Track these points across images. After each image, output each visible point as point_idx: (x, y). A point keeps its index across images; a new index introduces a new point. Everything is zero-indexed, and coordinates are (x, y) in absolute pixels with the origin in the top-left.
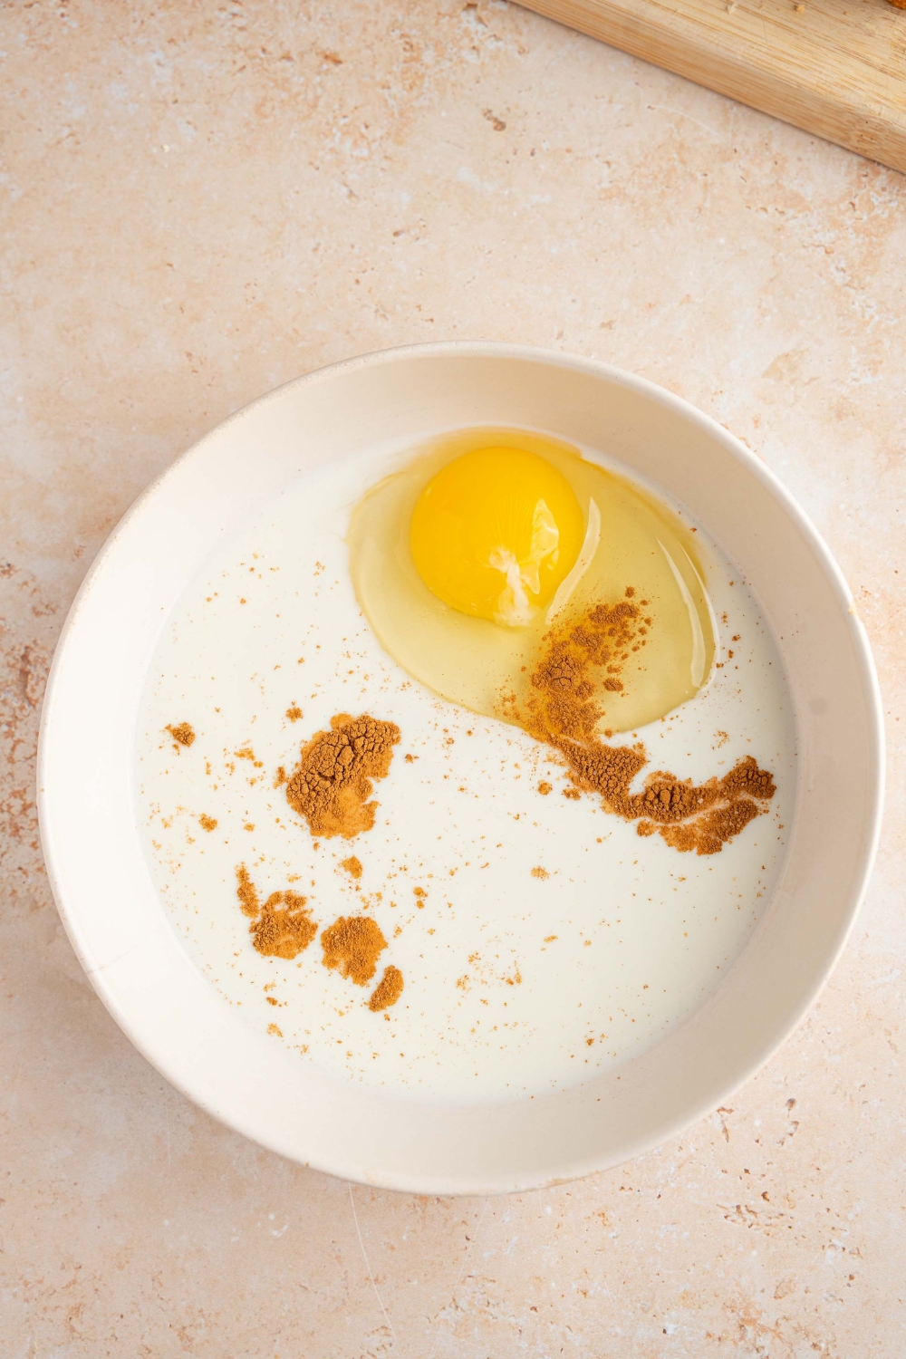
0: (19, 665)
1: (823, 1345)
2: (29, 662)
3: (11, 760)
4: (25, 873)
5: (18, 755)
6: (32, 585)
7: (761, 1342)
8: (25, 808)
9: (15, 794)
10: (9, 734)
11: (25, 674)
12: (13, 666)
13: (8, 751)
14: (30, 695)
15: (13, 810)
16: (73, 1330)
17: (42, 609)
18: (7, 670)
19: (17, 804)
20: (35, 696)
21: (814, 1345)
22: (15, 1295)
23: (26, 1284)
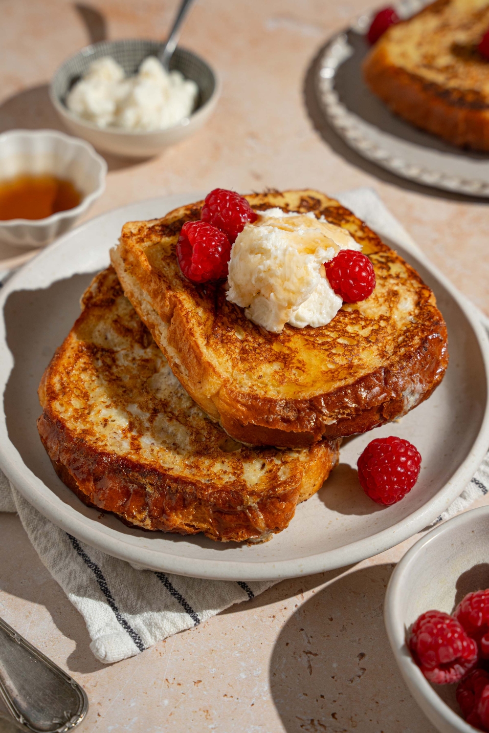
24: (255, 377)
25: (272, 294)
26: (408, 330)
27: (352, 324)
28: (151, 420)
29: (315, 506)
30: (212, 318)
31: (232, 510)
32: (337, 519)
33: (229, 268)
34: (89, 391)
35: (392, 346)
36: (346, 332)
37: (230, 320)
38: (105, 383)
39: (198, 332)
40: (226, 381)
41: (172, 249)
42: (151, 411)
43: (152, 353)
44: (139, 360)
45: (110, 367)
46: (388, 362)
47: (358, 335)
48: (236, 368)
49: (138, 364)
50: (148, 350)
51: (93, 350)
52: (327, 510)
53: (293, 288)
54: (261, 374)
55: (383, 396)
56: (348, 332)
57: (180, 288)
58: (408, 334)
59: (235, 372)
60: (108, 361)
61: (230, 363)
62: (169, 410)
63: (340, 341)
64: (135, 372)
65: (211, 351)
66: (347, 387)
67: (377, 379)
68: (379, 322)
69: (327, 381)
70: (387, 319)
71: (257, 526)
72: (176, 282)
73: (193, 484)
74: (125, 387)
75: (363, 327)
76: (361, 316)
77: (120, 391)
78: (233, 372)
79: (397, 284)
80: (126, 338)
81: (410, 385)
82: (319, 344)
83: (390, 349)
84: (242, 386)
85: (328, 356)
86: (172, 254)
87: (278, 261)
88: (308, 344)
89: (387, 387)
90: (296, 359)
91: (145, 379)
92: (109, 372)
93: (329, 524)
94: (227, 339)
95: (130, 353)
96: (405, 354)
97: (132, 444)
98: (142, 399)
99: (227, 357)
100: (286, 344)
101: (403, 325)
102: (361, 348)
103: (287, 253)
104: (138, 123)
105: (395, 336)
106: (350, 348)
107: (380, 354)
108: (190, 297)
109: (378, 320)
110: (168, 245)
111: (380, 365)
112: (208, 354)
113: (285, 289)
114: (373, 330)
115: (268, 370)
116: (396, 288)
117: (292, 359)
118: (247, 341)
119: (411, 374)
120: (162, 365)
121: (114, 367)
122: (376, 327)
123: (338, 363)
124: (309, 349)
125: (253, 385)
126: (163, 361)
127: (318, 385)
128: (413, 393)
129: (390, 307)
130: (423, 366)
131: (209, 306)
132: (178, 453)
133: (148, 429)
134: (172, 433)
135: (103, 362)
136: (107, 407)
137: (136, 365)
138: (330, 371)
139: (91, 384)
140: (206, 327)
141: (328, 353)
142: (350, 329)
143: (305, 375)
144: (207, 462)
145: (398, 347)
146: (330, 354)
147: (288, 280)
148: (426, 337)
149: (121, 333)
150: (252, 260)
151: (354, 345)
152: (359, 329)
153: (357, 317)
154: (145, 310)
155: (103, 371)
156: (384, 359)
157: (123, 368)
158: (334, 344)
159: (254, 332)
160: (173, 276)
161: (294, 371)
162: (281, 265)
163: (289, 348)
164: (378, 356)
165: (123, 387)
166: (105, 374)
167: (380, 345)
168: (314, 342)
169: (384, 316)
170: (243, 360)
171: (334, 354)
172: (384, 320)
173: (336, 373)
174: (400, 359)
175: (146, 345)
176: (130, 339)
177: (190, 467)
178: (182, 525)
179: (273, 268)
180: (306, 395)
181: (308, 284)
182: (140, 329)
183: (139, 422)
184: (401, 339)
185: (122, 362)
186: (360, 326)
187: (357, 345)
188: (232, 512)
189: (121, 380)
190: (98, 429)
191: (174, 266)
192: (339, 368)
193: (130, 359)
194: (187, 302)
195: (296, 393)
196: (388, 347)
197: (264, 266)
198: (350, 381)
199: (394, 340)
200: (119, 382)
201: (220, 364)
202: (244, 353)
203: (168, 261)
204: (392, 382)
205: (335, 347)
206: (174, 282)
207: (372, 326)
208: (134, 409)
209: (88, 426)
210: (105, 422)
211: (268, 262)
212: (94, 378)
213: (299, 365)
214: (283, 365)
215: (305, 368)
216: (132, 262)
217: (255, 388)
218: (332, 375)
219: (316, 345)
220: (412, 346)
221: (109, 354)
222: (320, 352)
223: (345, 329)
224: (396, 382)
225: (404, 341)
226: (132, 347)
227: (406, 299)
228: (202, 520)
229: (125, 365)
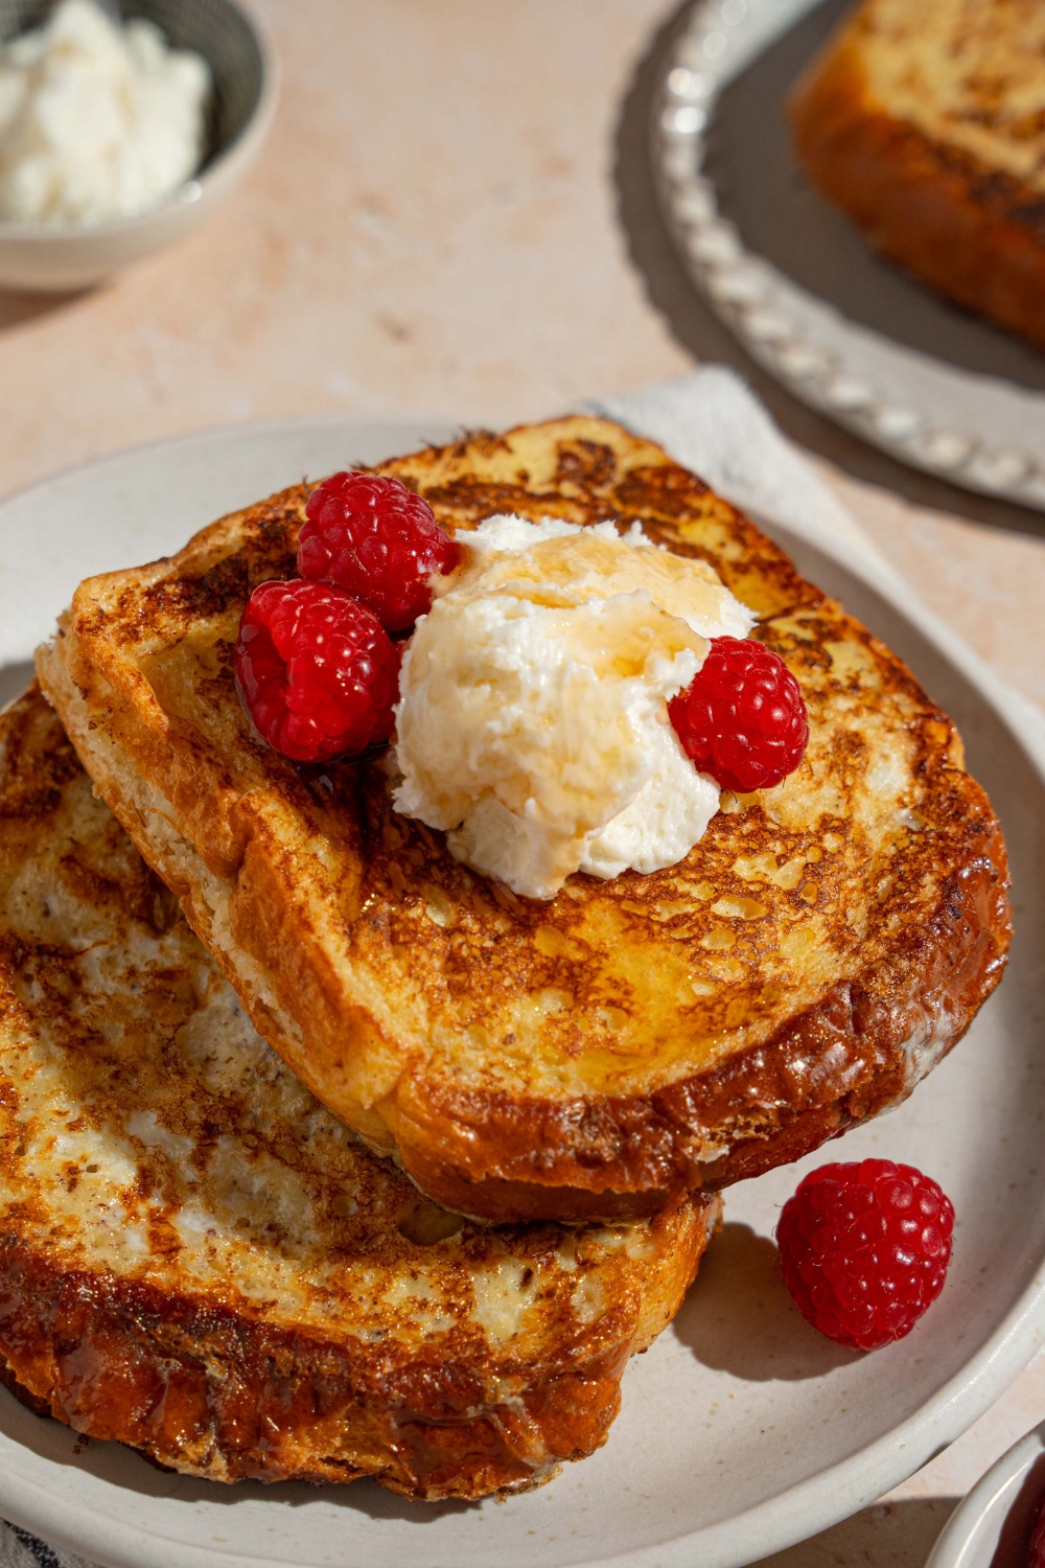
24: (496, 1041)
25: (531, 803)
26: (901, 856)
27: (749, 852)
28: (200, 1160)
29: (667, 1360)
30: (356, 868)
31: (450, 1417)
32: (731, 1396)
33: (398, 724)
34: (14, 1081)
35: (863, 909)
36: (734, 879)
37: (409, 872)
38: (60, 1053)
39: (323, 913)
40: (415, 1058)
41: (222, 655)
42: (197, 1132)
43: (182, 950)
44: (148, 974)
45: (66, 1001)
46: (859, 961)
47: (768, 887)
48: (440, 1018)
49: (146, 987)
50: (170, 940)
51: (13, 952)
52: (702, 1370)
53: (587, 781)
54: (510, 1029)
55: (852, 1071)
56: (740, 881)
57: (256, 778)
58: (902, 868)
59: (438, 1029)
60: (60, 982)
61: (421, 1006)
62: (247, 1124)
63: (722, 908)
64: (139, 1012)
65: (364, 973)
66: (751, 1051)
67: (833, 1021)
68: (820, 839)
69: (696, 1037)
70: (842, 827)
71: (525, 1455)
72: (243, 760)
73: (339, 1350)
74: (115, 1062)
75: (780, 861)
76: (770, 826)
77: (104, 1075)
78: (431, 1030)
79: (856, 712)
80: (103, 909)
81: (921, 1024)
82: (663, 925)
83: (857, 917)
84: (457, 1071)
85: (691, 959)
86: (225, 674)
87: (541, 707)
88: (633, 927)
89: (861, 1038)
90: (603, 975)
91: (169, 1033)
92: (67, 1018)
93: (712, 1413)
94: (406, 931)
95: (118, 953)
96: (903, 934)
97: (154, 1237)
98: (167, 1096)
99: (411, 987)
100: (573, 931)
101: (885, 839)
102: (779, 927)
103: (567, 680)
104: (54, 200)
105: (866, 876)
106: (750, 931)
107: (831, 939)
108: (288, 806)
109: (818, 832)
110: (210, 644)
111: (837, 976)
112: (359, 984)
113: (567, 787)
114: (806, 866)
115: (530, 1013)
116: (854, 725)
117: (593, 978)
118: (462, 931)
119: (922, 992)
120: (213, 985)
121: (78, 1000)
122: (813, 856)
123: (721, 980)
124: (637, 942)
125: (492, 1065)
126: (214, 974)
127: (672, 1049)
128: (927, 1041)
129: (845, 787)
130: (951, 964)
131: (344, 829)
132: (285, 1254)
133: (193, 1188)
134: (263, 1193)
135: (46, 987)
136: (73, 1127)
137: (139, 991)
138: (700, 1004)
139: (17, 1057)
140: (344, 896)
141: (692, 950)
142: (743, 868)
143: (633, 1023)
144: (369, 1277)
145: (879, 911)
146: (696, 953)
147: (575, 759)
148: (955, 873)
149: (87, 894)
150: (467, 704)
151: (761, 919)
152: (768, 864)
153: (759, 831)
154: (159, 840)
155: (49, 1016)
156: (845, 954)
157: (103, 1002)
158: (703, 922)
159: (477, 900)
160: (233, 744)
161: (602, 1013)
162: (552, 716)
163: (582, 944)
164: (828, 945)
165: (110, 1060)
166: (54, 1023)
167: (830, 909)
168: (648, 918)
169: (833, 818)
170: (458, 991)
171: (708, 953)
172: (835, 830)
173: (719, 1008)
174: (891, 951)
175: (160, 925)
176: (114, 911)
177: (322, 1293)
178: (314, 1463)
179: (530, 726)
180: (640, 1081)
181: (632, 767)
182: (141, 880)
183: (166, 1167)
184: (884, 884)
185: (101, 982)
186: (771, 857)
187: (769, 918)
188: (451, 1421)
189: (102, 1040)
190: (54, 1199)
191: (233, 711)
192: (724, 993)
193: (120, 971)
194: (281, 824)
195: (612, 1078)
196: (851, 913)
197: (504, 721)
198: (761, 1031)
199: (865, 889)
200: (97, 1048)
201: (393, 1010)
202: (456, 970)
203: (214, 696)
204: (875, 1023)
205: (710, 930)
206: (238, 762)
207: (803, 854)
208: (148, 1125)
209: (22, 1194)
210: (72, 1177)
211: (515, 711)
212: (25, 1038)
213: (614, 995)
214: (569, 996)
215: (632, 1003)
216: (108, 698)
217: (496, 1072)
218: (707, 1017)
219: (656, 928)
220: (918, 907)
221: (60, 961)
222: (668, 949)
223: (729, 870)
224: (884, 1021)
225: (894, 892)
226: (123, 933)
227: (885, 757)
228: (369, 1443)
229: (110, 993)
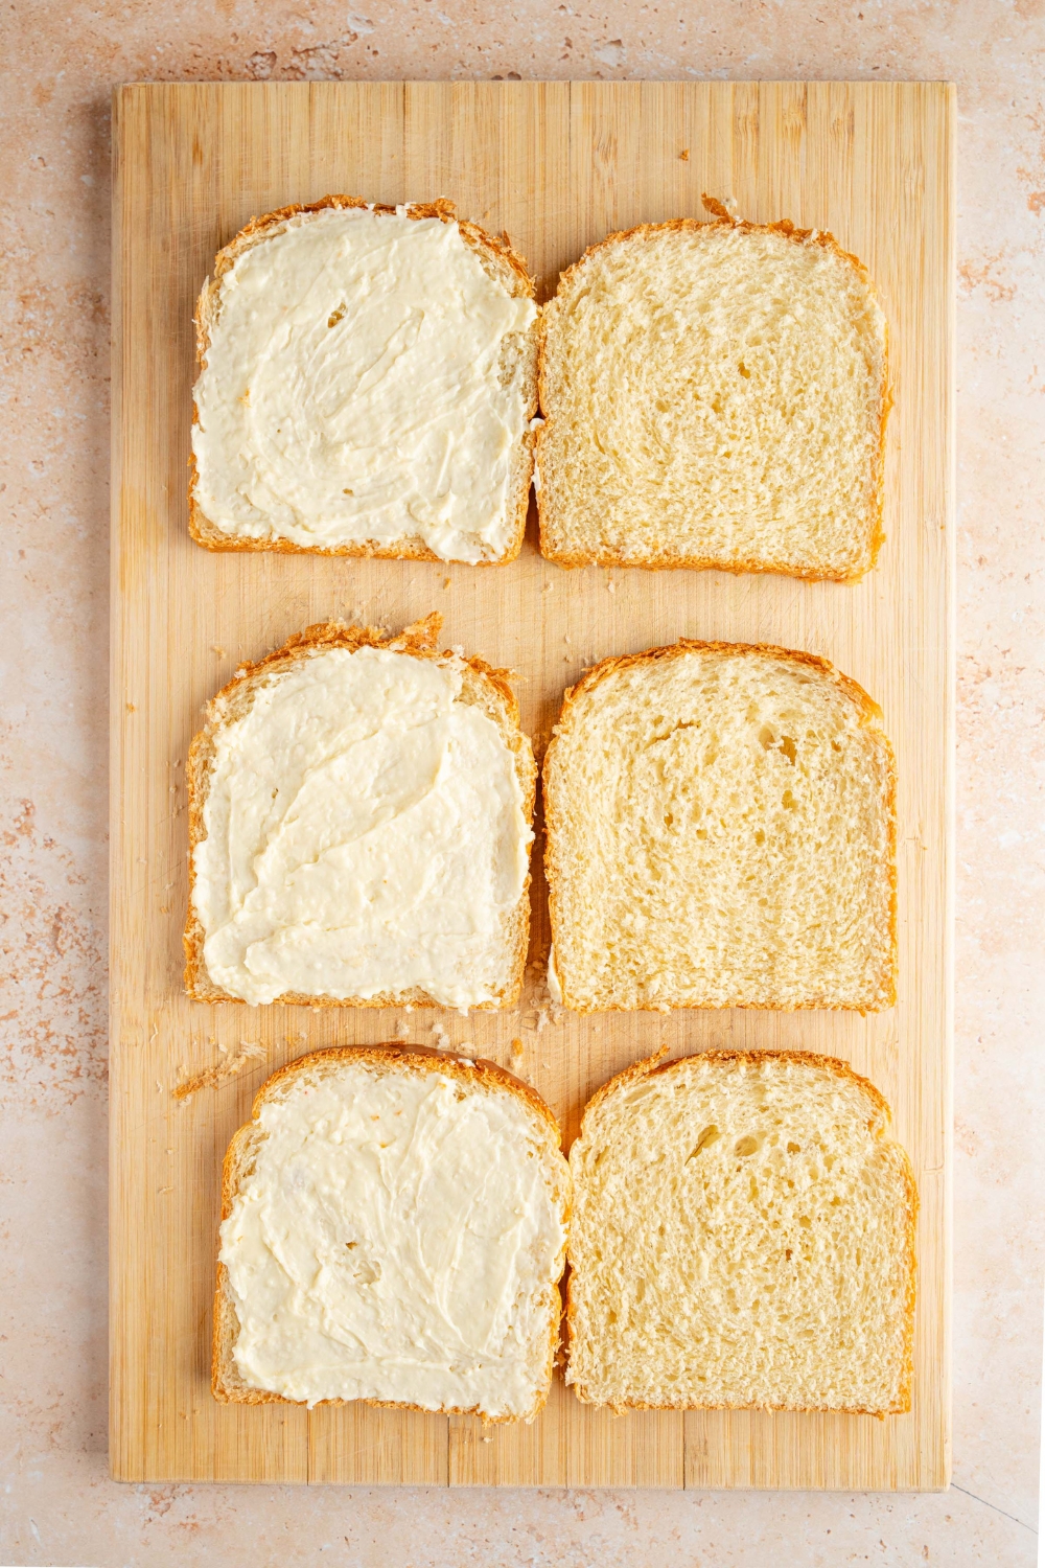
0: (53, 922)
1: (625, 1508)
2: (61, 920)
3: (40, 997)
4: (44, 1087)
5: (46, 993)
6: (69, 859)
7: (577, 1502)
8: (48, 1036)
9: (41, 1024)
10: (40, 976)
11: (57, 929)
12: (47, 922)
13: (38, 989)
14: (60, 946)
15: (38, 1037)
16: (53, 1441)
17: (75, 878)
18: (43, 924)
19: (42, 1032)
20: (63, 948)
21: (619, 1507)
22: (10, 1410)
23: (19, 1403)
